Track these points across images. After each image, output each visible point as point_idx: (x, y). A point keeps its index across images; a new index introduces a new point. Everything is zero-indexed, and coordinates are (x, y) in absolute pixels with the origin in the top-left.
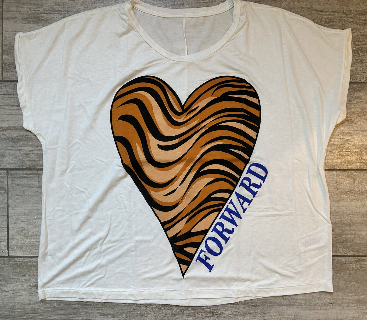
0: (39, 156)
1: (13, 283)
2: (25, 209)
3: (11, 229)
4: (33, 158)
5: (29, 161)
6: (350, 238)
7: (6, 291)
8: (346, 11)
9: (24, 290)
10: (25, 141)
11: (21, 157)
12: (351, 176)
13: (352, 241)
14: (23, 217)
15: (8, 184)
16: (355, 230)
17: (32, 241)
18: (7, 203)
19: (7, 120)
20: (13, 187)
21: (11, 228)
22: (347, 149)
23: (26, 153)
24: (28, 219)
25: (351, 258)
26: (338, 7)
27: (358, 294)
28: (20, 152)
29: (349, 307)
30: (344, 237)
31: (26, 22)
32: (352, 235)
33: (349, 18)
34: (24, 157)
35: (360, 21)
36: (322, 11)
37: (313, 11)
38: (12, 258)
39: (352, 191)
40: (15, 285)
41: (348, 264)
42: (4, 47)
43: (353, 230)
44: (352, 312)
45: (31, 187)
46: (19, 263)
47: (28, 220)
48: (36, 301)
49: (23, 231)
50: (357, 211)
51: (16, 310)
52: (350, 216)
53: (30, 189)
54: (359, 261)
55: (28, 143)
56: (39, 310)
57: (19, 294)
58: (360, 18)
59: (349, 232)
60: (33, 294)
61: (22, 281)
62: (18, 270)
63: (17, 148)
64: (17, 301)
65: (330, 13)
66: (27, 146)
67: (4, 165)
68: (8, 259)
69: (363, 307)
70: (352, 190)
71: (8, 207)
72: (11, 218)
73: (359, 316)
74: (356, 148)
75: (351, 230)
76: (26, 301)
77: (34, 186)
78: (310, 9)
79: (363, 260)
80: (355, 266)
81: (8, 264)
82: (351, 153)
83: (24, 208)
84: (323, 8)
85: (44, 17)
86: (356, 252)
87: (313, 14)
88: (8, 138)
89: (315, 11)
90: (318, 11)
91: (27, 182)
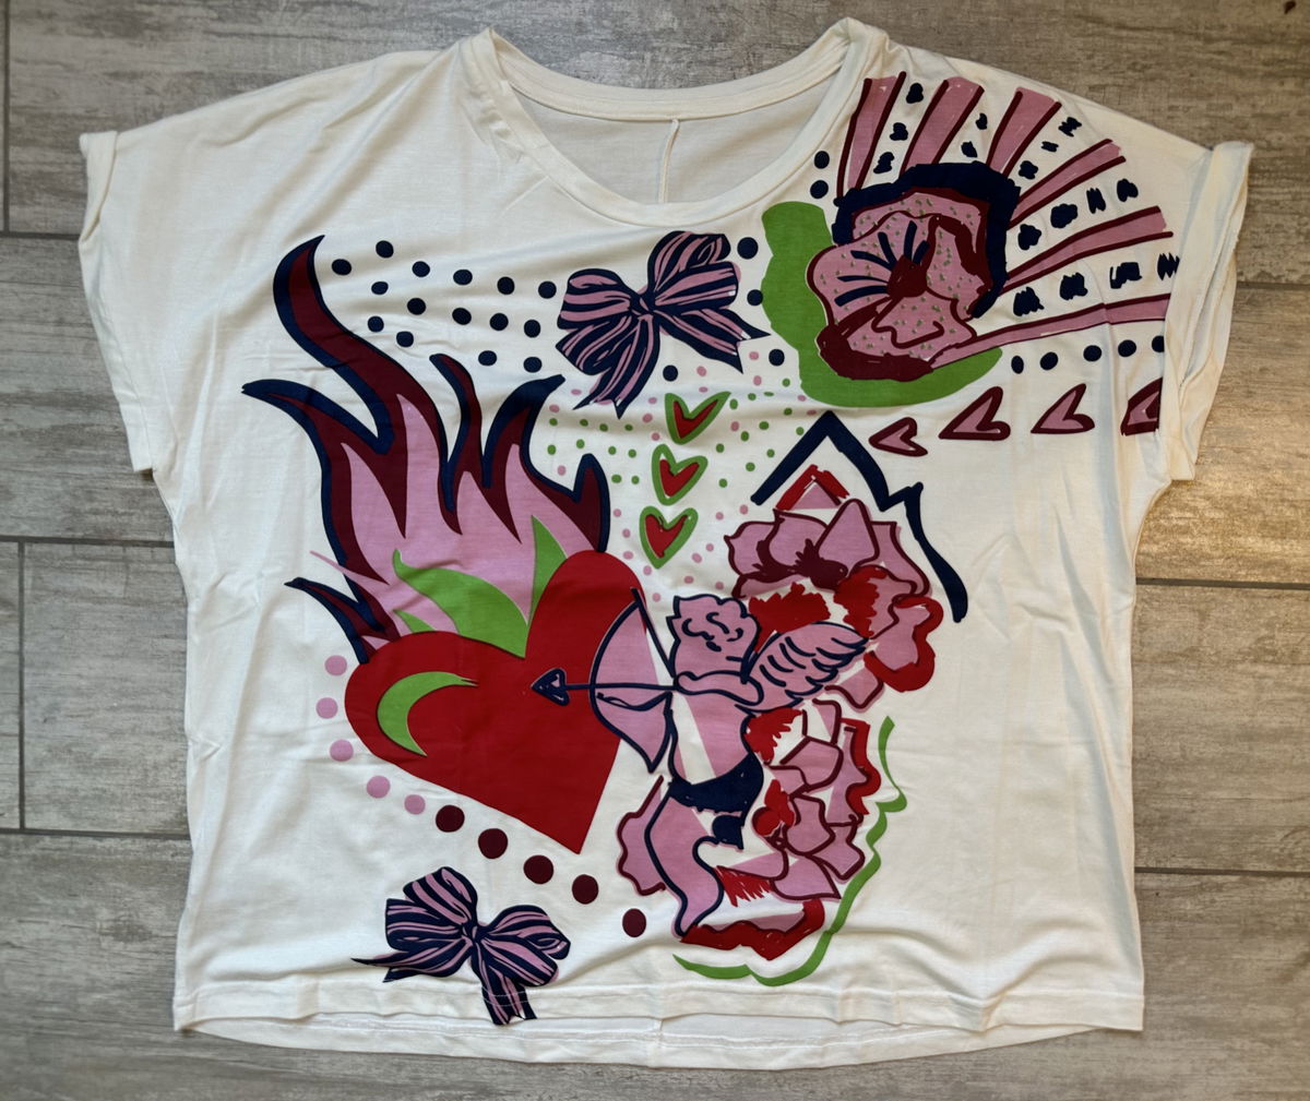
0: (128, 497)
1: (38, 919)
2: (80, 676)
3: (32, 741)
4: (109, 504)
5: (96, 512)
6: (1176, 810)
7: (13, 947)
8: (1206, 28)
9: (74, 944)
10: (81, 444)
11: (67, 498)
12: (1190, 603)
13: (1185, 821)
14: (71, 703)
15: (21, 590)
16: (1195, 785)
17: (102, 781)
18: (20, 653)
19: (22, 372)
20: (38, 598)
21: (30, 736)
22: (1182, 509)
23: (87, 487)
24: (89, 709)
25: (1177, 877)
26: (1177, 13)
27: (1194, 998)
28: (66, 480)
29: (1162, 1040)
30: (1159, 806)
31: (91, 31)
32: (1186, 802)
33: (1214, 53)
34: (75, 497)
35: (1253, 67)
36: (1121, 26)
37: (1090, 25)
38: (34, 837)
39: (1191, 653)
40: (43, 925)
41: (1166, 896)
42: (12, 118)
43: (1190, 785)
44: (1171, 1057)
45: (99, 600)
46: (57, 855)
47: (91, 712)
48: (112, 982)
49: (74, 749)
50: (1207, 721)
51: (47, 1009)
52: (1180, 737)
53: (98, 607)
54: (1203, 890)
55: (93, 452)
56: (122, 1012)
57: (57, 956)
58: (1254, 55)
59: (1174, 792)
60: (102, 956)
61: (67, 915)
62: (55, 876)
63: (55, 469)
64: (50, 980)
65: (1149, 33)
66: (87, 464)
67: (10, 523)
68: (20, 838)
69: (1211, 1040)
70: (1192, 650)
71: (22, 665)
72: (32, 703)
73: (1194, 1069)
74: (1215, 507)
75: (1181, 785)
76: (80, 980)
77: (110, 599)
78: (1079, 16)
79: (1219, 888)
80: (1189, 906)
81: (20, 857)
82: (1194, 524)
83: (77, 671)
84: (1126, 15)
85: (150, 14)
86: (1195, 860)
87: (1089, 35)
88: (22, 433)
89: (1095, 25)
90: (1109, 25)
91: (86, 585)
